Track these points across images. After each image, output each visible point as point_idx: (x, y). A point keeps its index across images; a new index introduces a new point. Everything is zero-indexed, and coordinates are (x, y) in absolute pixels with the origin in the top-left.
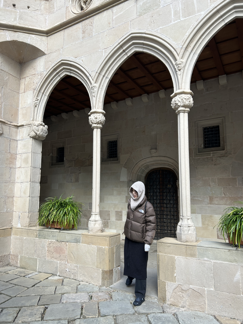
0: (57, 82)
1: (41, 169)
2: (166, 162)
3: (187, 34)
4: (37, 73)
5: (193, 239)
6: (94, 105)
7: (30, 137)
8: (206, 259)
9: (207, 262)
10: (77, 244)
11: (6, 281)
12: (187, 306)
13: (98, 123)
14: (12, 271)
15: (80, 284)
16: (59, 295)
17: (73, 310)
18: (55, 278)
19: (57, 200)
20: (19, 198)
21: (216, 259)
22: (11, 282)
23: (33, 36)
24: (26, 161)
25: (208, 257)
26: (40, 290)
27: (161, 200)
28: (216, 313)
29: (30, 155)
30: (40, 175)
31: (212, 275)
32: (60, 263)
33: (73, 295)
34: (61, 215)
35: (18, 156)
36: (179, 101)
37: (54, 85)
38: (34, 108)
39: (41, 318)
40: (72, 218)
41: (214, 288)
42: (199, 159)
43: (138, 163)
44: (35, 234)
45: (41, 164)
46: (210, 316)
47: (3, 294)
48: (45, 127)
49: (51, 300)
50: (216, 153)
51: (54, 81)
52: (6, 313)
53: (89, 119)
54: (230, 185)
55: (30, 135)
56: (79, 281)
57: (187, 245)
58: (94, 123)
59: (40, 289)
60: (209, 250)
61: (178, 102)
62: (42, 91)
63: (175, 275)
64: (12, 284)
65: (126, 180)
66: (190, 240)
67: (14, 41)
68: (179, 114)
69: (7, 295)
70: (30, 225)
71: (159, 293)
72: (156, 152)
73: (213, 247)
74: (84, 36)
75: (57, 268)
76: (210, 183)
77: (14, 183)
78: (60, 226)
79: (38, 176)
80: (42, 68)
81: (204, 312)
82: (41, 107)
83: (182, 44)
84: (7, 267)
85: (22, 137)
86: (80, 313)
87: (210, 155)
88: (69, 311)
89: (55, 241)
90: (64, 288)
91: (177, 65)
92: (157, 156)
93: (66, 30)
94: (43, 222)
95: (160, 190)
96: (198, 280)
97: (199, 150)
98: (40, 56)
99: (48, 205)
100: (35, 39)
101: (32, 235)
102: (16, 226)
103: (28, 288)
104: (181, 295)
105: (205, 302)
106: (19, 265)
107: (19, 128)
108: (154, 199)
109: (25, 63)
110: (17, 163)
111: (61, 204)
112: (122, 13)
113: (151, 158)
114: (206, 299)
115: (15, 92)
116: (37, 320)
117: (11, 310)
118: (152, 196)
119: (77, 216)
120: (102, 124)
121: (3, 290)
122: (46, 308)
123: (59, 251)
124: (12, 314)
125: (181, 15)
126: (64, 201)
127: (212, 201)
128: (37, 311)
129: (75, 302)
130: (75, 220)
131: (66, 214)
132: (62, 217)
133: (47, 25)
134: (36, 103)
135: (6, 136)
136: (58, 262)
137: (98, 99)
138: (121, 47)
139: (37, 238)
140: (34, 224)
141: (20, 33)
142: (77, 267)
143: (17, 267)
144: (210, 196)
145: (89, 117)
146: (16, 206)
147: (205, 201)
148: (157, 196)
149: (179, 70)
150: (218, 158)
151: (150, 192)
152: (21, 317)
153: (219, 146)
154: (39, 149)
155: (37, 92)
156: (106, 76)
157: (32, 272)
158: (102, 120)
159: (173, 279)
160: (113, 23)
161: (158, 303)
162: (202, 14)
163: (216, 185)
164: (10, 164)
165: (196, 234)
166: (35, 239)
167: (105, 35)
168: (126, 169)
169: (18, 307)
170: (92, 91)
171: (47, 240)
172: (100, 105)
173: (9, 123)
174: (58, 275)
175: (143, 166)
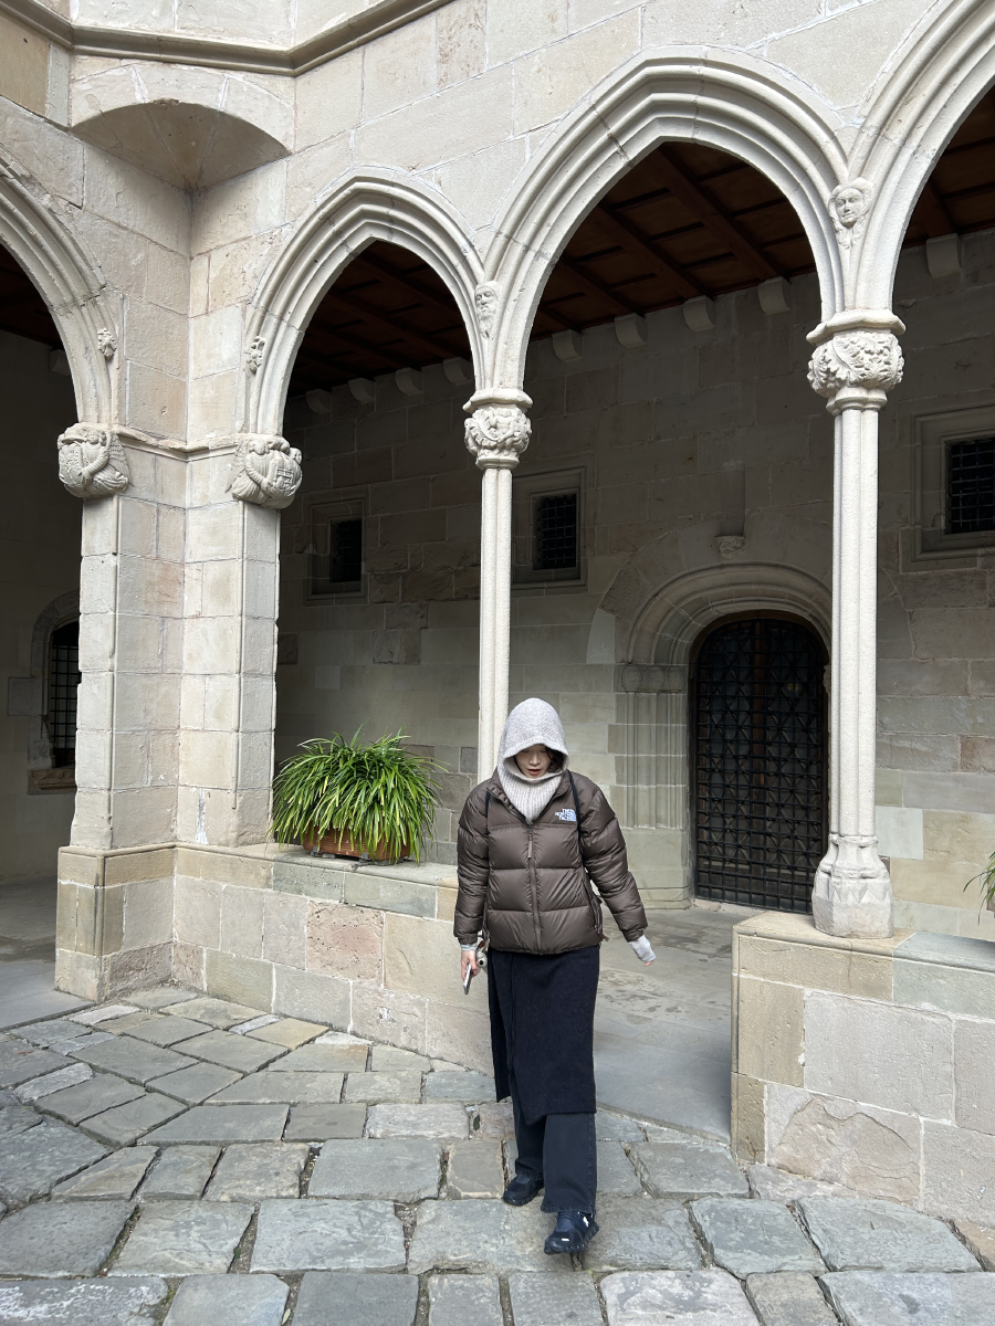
0: (336, 271)
1: (278, 623)
2: (782, 590)
4: (257, 231)
5: (877, 924)
6: (488, 369)
7: (235, 496)
8: (926, 1006)
9: (931, 1019)
10: (419, 921)
11: (163, 1044)
12: (844, 1179)
13: (501, 447)
14: (185, 1008)
15: (432, 1070)
16: (358, 1105)
17: (412, 1167)
18: (340, 1043)
19: (343, 747)
20: (200, 736)
21: (968, 1009)
22: (182, 1047)
23: (239, 76)
24: (220, 590)
25: (935, 1001)
26: (286, 1084)
27: (756, 746)
28: (960, 1211)
29: (236, 567)
30: (276, 646)
31: (949, 1069)
32: (355, 987)
33: (407, 1110)
34: (359, 808)
35: (191, 573)
36: (843, 363)
37: (322, 284)
38: (248, 378)
39: (297, 1189)
40: (401, 819)
41: (953, 1116)
42: (925, 579)
43: (664, 593)
44: (263, 873)
45: (277, 603)
46: (934, 1221)
47: (159, 1092)
48: (292, 456)
49: (329, 1124)
51: (323, 265)
52: (174, 1164)
53: (467, 427)
55: (235, 491)
56: (427, 1056)
57: (851, 950)
58: (486, 448)
59: (288, 1078)
60: (940, 974)
61: (838, 365)
62: (278, 310)
63: (801, 1060)
64: (185, 1055)
65: (612, 661)
66: (866, 929)
67: (162, 102)
68: (841, 414)
69: (171, 1097)
70: (242, 839)
71: (734, 1122)
72: (739, 545)
73: (958, 961)
74: (446, 74)
75: (345, 1003)
76: (969, 683)
77: (176, 675)
78: (357, 849)
79: (269, 650)
80: (276, 210)
81: (912, 1205)
82: (273, 374)
83: (866, 112)
84: (163, 990)
85: (205, 496)
86: (437, 1177)
87: (973, 564)
88: (397, 1167)
89: (337, 902)
90: (375, 1082)
91: (838, 205)
92: (744, 565)
93: (370, 49)
94: (291, 830)
95: (751, 705)
96: (892, 1085)
97: (924, 540)
98: (268, 162)
99: (309, 766)
100: (245, 89)
101: (253, 876)
102: (188, 838)
103: (245, 1075)
104: (824, 1137)
105: (918, 1168)
106: (206, 985)
107: (190, 459)
108: (725, 741)
109: (206, 189)
110: (186, 598)
111: (359, 763)
113: (716, 571)
114: (922, 1156)
115: (170, 315)
116: (284, 1194)
117: (189, 1154)
118: (717, 727)
119: (419, 809)
120: (518, 450)
121: (155, 1078)
122: (315, 1152)
123: (353, 940)
124: (195, 1168)
126: (371, 754)
127: (973, 756)
128: (282, 1161)
129: (416, 1137)
130: (411, 825)
131: (379, 802)
132: (365, 817)
133: (293, 25)
134: (255, 358)
135: (144, 495)
136: (351, 982)
137: (502, 346)
138: (602, 121)
139: (270, 890)
140: (257, 833)
141: (185, 68)
142: (420, 1004)
143: (199, 993)
144: (962, 736)
145: (467, 421)
146: (186, 764)
147: (941, 755)
148: (740, 728)
149: (849, 226)
151: (709, 712)
152: (227, 1179)
154: (270, 545)
155: (259, 314)
156: (536, 246)
157: (254, 1012)
158: (517, 434)
159: (794, 1075)
160: (567, 17)
161: (729, 1157)
163: (993, 689)
164: (160, 603)
165: (892, 905)
166: (262, 894)
167: (536, 68)
168: (614, 617)
169: (215, 1143)
170: (478, 310)
171: (308, 898)
172: (509, 368)
173: (152, 441)
174: (349, 1029)
175: (684, 603)
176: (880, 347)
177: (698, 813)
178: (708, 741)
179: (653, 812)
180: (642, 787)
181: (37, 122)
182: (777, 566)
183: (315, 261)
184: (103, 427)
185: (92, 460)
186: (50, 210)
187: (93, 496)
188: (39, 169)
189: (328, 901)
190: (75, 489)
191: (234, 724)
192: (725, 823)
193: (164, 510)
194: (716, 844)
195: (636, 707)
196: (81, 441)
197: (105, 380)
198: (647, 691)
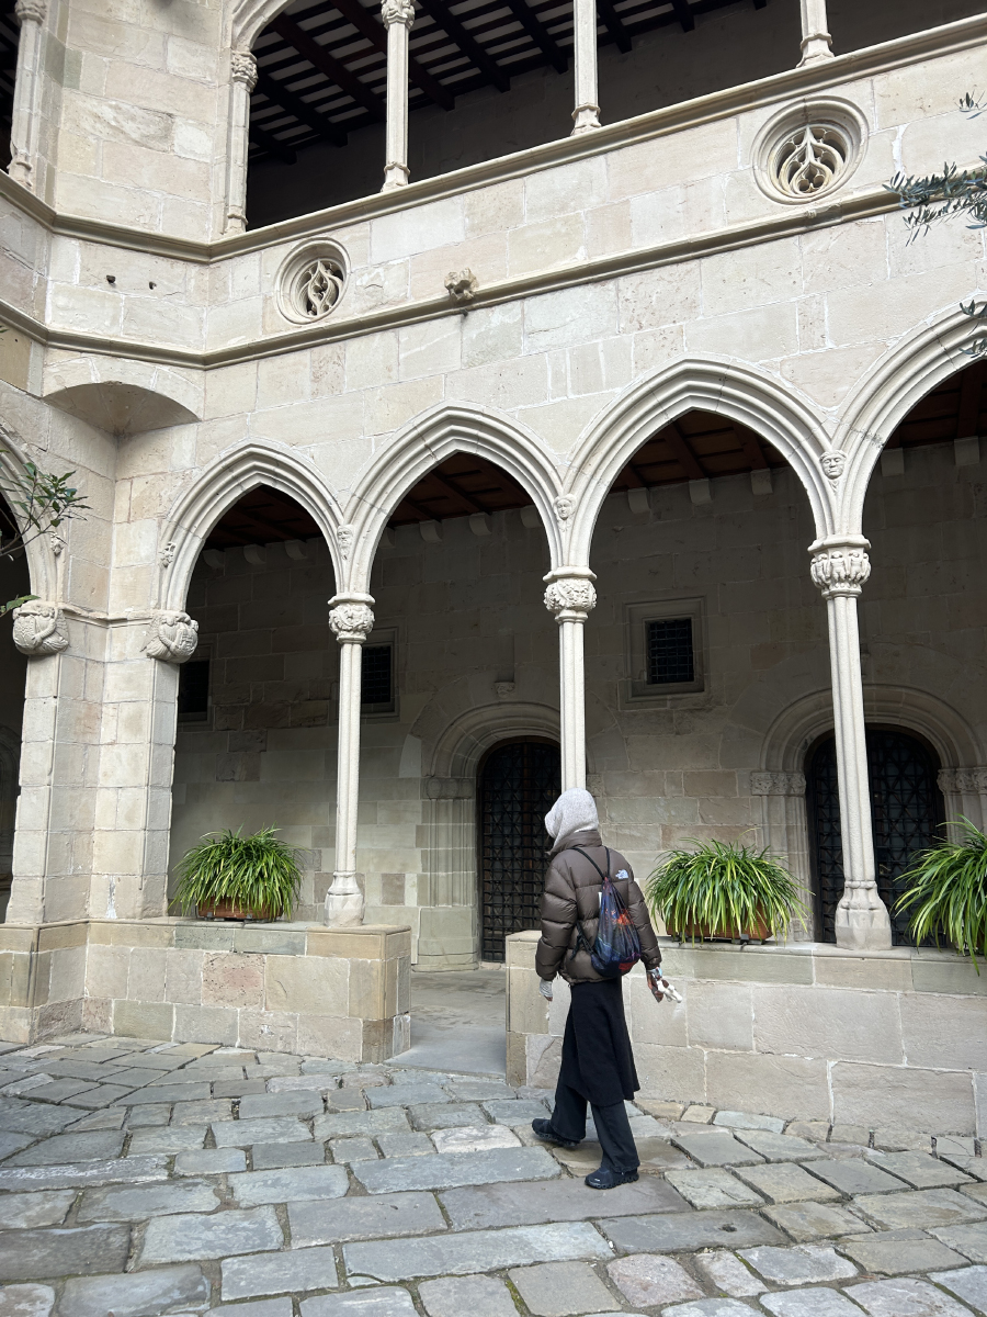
0: (232, 502)
1: (175, 748)
2: (540, 721)
3: (583, 435)
4: (171, 469)
6: (346, 580)
7: (149, 656)
10: (293, 958)
11: (97, 1061)
13: (356, 630)
14: (101, 1043)
15: (304, 1061)
16: (258, 1080)
17: (304, 1102)
18: (232, 1052)
20: (112, 834)
22: (113, 1062)
23: (166, 368)
24: (133, 724)
26: (203, 1073)
27: (526, 838)
29: (147, 708)
30: (173, 766)
32: (242, 1013)
33: (293, 1079)
34: (248, 881)
35: (108, 711)
36: (562, 596)
37: (221, 510)
38: (161, 570)
39: (232, 1117)
40: (279, 888)
42: (635, 715)
43: (458, 722)
44: (167, 935)
45: (175, 734)
47: (110, 1084)
48: (192, 626)
49: (242, 1089)
50: (680, 699)
51: (222, 497)
52: (143, 1113)
53: (331, 616)
54: (717, 794)
55: (150, 651)
56: (299, 1055)
58: (344, 630)
61: (560, 597)
62: (186, 524)
63: (547, 1016)
64: (117, 1066)
65: (419, 776)
67: (110, 382)
68: (563, 624)
69: (121, 1085)
70: (146, 912)
71: (508, 1063)
72: (511, 689)
74: (317, 390)
75: (234, 1026)
76: (665, 787)
77: (93, 788)
78: (246, 913)
79: (168, 768)
80: (188, 457)
82: (180, 568)
83: (572, 458)
84: (77, 1034)
85: (122, 654)
86: (322, 1106)
87: (665, 706)
88: (294, 1103)
89: (228, 952)
90: (266, 1068)
91: (558, 507)
92: (515, 703)
93: (262, 362)
95: (522, 808)
97: (634, 688)
98: (181, 424)
99: (208, 853)
100: (170, 376)
102: (100, 915)
103: (170, 1072)
106: (113, 1029)
107: (111, 626)
108: (504, 836)
109: (131, 435)
110: (103, 729)
111: (248, 849)
112: (423, 348)
113: (494, 707)
115: (100, 522)
116: (224, 1119)
118: (497, 824)
119: (290, 882)
120: (366, 632)
121: (104, 1077)
122: (237, 1102)
123: (240, 979)
124: (158, 1113)
125: (569, 386)
126: (255, 842)
127: (671, 840)
128: (217, 1106)
129: (303, 1090)
130: (285, 892)
131: (263, 876)
132: (252, 886)
134: (167, 556)
135: (78, 653)
136: (239, 1010)
137: (355, 566)
138: (421, 436)
139: (172, 948)
140: (156, 909)
141: (127, 361)
142: (293, 1018)
143: (110, 1035)
144: (663, 825)
145: (331, 612)
146: (99, 857)
147: (650, 839)
148: (514, 825)
149: (564, 519)
150: (686, 714)
151: (492, 814)
152: (182, 1117)
153: (691, 679)
154: (172, 690)
155: (172, 526)
156: (379, 505)
157: (160, 1042)
158: (365, 621)
159: (543, 1027)
160: (398, 371)
161: (505, 1086)
162: (618, 394)
163: (681, 792)
164: (84, 733)
166: (165, 952)
167: (378, 397)
168: (419, 741)
169: (166, 1103)
170: (340, 542)
171: (205, 951)
172: (359, 579)
173: (85, 613)
174: (237, 1045)
175: (473, 730)
176: (582, 589)
177: (484, 893)
178: (491, 836)
179: (450, 894)
180: (442, 874)
181: (21, 395)
182: (537, 704)
183: (217, 494)
184: (51, 604)
185: (44, 628)
186: (26, 454)
187: (41, 653)
188: (20, 427)
189: (220, 952)
190: (26, 649)
191: (141, 824)
192: (504, 900)
193: (90, 664)
194: (498, 917)
195: (437, 811)
196: (35, 615)
197: (53, 570)
198: (445, 798)
